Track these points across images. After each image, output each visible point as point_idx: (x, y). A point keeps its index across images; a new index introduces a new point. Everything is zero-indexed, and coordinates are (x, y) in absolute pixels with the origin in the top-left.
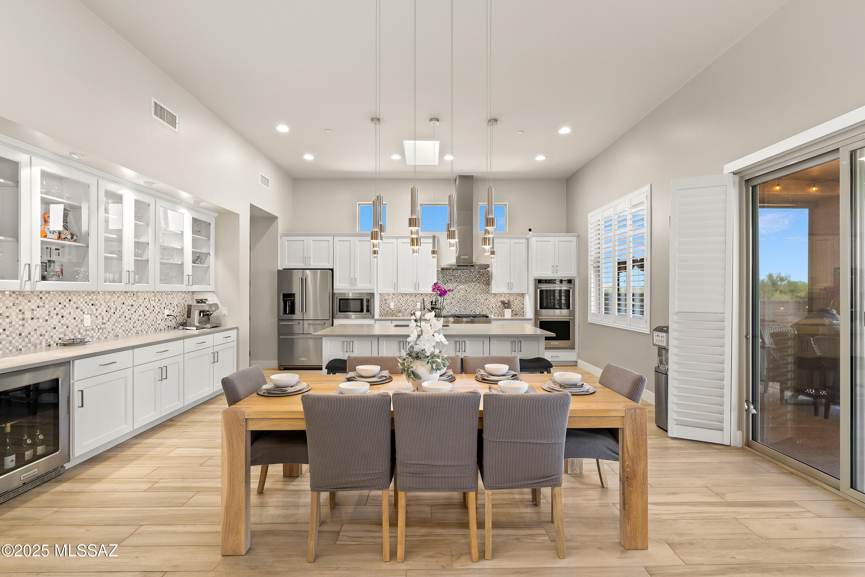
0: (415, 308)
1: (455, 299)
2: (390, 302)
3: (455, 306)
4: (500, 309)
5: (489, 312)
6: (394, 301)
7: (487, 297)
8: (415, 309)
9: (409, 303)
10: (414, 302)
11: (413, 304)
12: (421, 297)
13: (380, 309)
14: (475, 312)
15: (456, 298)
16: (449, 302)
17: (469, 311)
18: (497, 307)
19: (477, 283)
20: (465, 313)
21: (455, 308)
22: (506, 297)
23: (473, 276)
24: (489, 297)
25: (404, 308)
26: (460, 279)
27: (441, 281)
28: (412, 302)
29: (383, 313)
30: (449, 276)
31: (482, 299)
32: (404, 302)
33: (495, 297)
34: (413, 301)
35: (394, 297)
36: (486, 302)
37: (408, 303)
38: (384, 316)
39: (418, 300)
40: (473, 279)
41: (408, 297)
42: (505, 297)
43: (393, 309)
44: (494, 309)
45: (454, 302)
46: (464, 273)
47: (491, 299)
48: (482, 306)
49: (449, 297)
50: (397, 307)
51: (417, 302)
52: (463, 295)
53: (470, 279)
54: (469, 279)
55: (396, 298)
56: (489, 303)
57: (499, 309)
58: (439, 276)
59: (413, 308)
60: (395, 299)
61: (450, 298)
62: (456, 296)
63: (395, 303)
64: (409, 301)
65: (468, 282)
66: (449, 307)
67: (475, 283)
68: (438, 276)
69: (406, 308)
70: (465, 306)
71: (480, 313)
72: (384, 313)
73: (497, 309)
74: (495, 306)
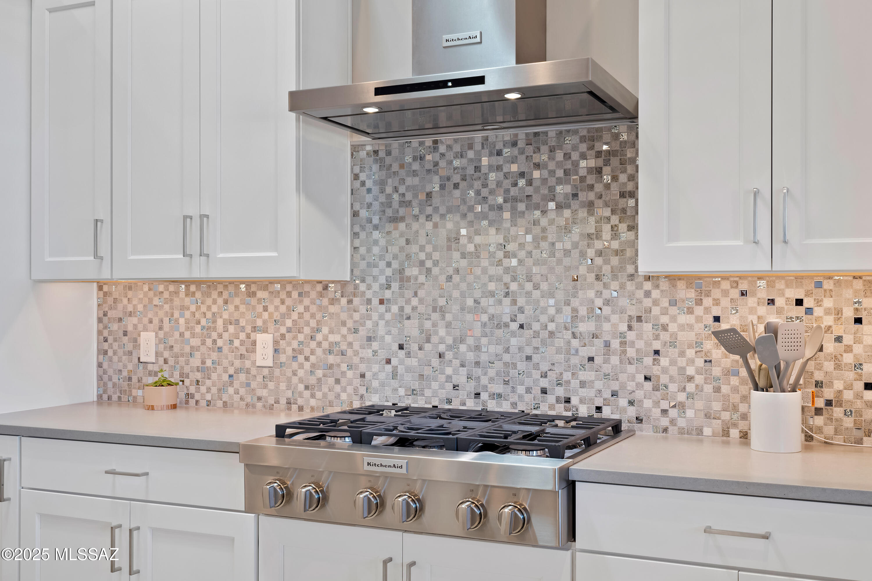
0: (248, 364)
1: (449, 317)
2: (140, 327)
3: (449, 355)
4: (735, 390)
5: (657, 404)
6: (156, 321)
7: (647, 302)
8: (248, 371)
9: (220, 336)
10: (243, 329)
11: (237, 343)
12: (277, 302)
13: (100, 365)
14: (568, 401)
15: (455, 308)
16: (415, 332)
17: (528, 390)
18: (716, 371)
19: (583, 213)
20: (506, 407)
21: (449, 371)
22: (780, 302)
23: (552, 166)
24: (656, 303)
25: (196, 362)
26: (478, 193)
27: (376, 206)
28: (231, 329)
29: (110, 385)
30: (415, 173)
31: (615, 318)
32: (198, 329)
33: (699, 302)
34: (237, 322)
35: (156, 301)
36: (640, 337)
37: (214, 335)
38: (115, 398)
39: (260, 316)
40: (552, 189)
41: (215, 302)
42: (771, 302)
43: (150, 367)
44: (691, 387)
45: (442, 332)
46: (499, 153)
47: (674, 319)
48: (615, 360)
49: (415, 302)
50: (166, 354)
51: (255, 329)
52: (492, 286)
53: (537, 190)
54: (529, 190)
55: (167, 307)
56: (657, 346)
57: (725, 389)
58: (363, 177)
59: (238, 363)
60: (161, 314)
61: (421, 309)
62: (456, 294)
63: (161, 334)
64: (220, 322)
65: (521, 206)
66: (413, 362)
67: (567, 213)
68: (356, 177)
69: (209, 363)
70: (507, 357)
71: (599, 409)
72: (114, 385)
73: (717, 390)
74: (700, 362)
